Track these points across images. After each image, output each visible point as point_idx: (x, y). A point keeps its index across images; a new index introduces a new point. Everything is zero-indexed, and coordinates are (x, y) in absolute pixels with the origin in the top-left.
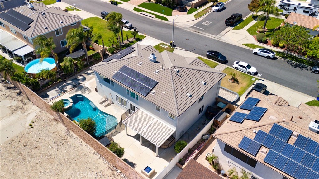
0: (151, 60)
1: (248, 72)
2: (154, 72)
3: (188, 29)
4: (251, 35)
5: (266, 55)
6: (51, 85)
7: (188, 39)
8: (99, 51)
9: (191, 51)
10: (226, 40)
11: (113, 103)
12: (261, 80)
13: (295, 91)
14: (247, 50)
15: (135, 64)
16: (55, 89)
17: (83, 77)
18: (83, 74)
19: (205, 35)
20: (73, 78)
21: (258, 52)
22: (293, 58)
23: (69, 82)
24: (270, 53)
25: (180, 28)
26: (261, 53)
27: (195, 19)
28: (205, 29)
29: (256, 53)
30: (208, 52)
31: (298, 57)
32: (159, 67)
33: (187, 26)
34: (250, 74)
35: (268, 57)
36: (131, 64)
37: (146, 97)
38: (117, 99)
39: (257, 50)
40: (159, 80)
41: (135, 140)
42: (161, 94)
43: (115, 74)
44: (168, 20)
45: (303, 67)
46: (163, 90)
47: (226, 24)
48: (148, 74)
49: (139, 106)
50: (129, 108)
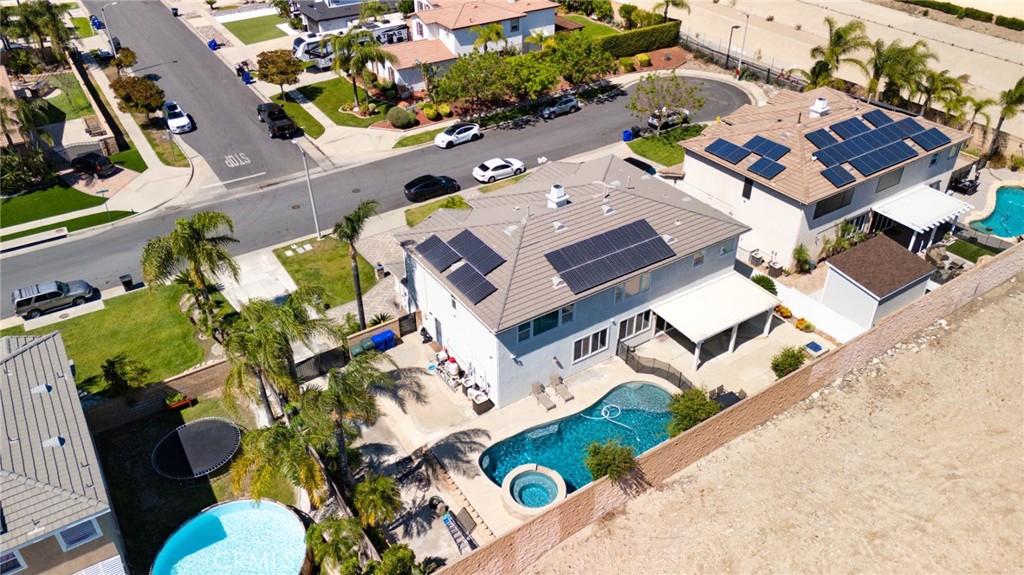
0: (560, 204)
1: (515, 174)
2: (605, 214)
3: (230, 194)
4: (367, 127)
7: (298, 206)
14: (422, 150)
15: (553, 234)
21: (452, 138)
24: (472, 128)
26: (460, 136)
27: (190, 169)
28: (268, 172)
29: (450, 145)
30: (409, 186)
31: (489, 115)
32: (594, 201)
33: (217, 192)
34: (521, 173)
35: (475, 138)
37: (678, 255)
38: (579, 350)
39: (442, 139)
40: (635, 215)
41: (713, 360)
42: (680, 228)
43: (565, 284)
44: (133, 213)
45: (527, 122)
46: (670, 222)
47: (278, 140)
48: (606, 226)
49: (645, 305)
50: (618, 337)
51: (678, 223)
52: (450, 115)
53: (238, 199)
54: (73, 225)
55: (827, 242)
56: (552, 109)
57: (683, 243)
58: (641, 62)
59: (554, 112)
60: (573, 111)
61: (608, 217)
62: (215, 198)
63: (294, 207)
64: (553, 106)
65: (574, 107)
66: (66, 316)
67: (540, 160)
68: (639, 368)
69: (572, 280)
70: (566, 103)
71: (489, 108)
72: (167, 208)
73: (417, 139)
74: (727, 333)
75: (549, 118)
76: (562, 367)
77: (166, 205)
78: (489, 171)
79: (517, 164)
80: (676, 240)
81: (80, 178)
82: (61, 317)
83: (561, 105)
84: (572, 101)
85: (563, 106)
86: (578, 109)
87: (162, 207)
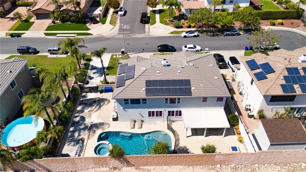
0: (164, 66)
1: (196, 51)
2: (177, 74)
3: (117, 36)
4: (167, 25)
5: (192, 35)
6: (59, 142)
7: (129, 44)
8: (73, 85)
9: (142, 52)
10: (156, 35)
11: (142, 121)
12: (208, 52)
13: (231, 51)
14: (176, 36)
15: (154, 75)
16: (66, 144)
17: (79, 117)
18: (76, 115)
19: (137, 37)
20: (71, 123)
21: (187, 35)
22: (206, 31)
23: (71, 129)
24: (195, 33)
25: (111, 38)
26: (189, 34)
27: (114, 26)
28: (131, 32)
29: (185, 37)
30: (158, 47)
31: (207, 30)
32: (177, 68)
33: (115, 34)
34: (199, 51)
35: (195, 36)
36: (150, 76)
37: (192, 96)
38: (151, 114)
39: (184, 34)
40: (188, 77)
41: (196, 137)
42: (201, 87)
43: (145, 92)
44: (92, 35)
45: (217, 35)
46: (199, 83)
47: (141, 23)
48: (174, 77)
49: (180, 108)
50: (167, 115)
51: (201, 85)
52: (194, 27)
53: (117, 38)
54: (78, 34)
55: (277, 113)
56: (228, 33)
57: (198, 92)
58: (278, 23)
59: (228, 34)
60: (236, 35)
61: (178, 75)
62: (113, 36)
63: (128, 44)
64: (229, 32)
65: (237, 33)
66: (58, 56)
67: (206, 49)
68: (170, 128)
69: (148, 91)
70: (234, 31)
71: (209, 27)
72: (100, 36)
73: (178, 32)
74: (203, 129)
75: (226, 35)
76: (143, 117)
77: (101, 35)
78: (187, 48)
79: (198, 48)
80: (196, 90)
81: (89, 22)
82: (56, 56)
83: (232, 32)
84: (237, 31)
85: (233, 32)
86: (240, 34)
87: (100, 35)
